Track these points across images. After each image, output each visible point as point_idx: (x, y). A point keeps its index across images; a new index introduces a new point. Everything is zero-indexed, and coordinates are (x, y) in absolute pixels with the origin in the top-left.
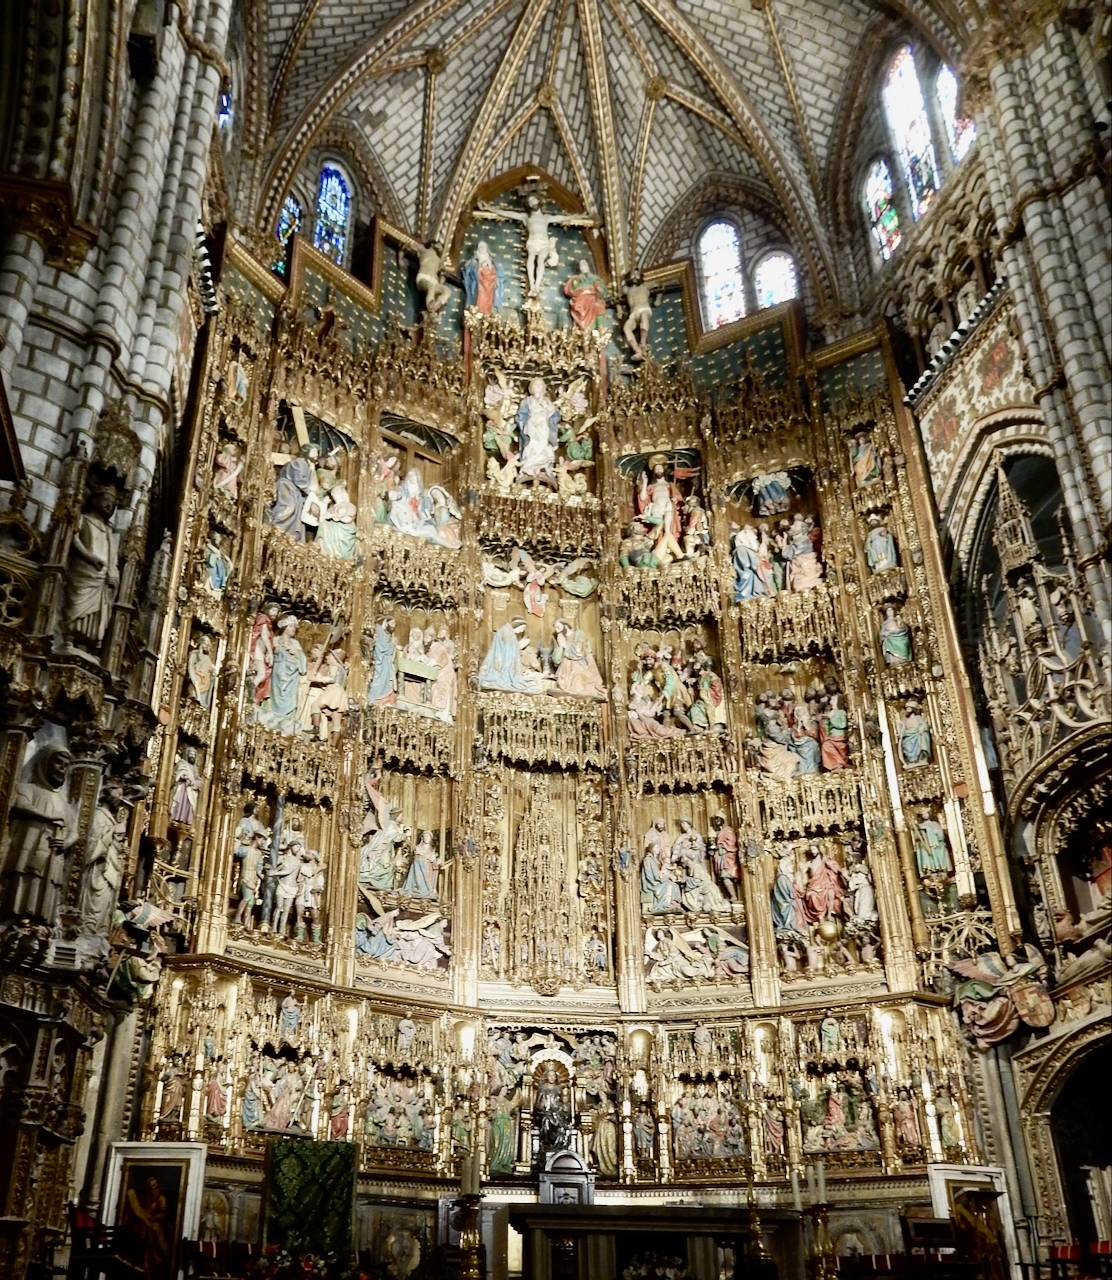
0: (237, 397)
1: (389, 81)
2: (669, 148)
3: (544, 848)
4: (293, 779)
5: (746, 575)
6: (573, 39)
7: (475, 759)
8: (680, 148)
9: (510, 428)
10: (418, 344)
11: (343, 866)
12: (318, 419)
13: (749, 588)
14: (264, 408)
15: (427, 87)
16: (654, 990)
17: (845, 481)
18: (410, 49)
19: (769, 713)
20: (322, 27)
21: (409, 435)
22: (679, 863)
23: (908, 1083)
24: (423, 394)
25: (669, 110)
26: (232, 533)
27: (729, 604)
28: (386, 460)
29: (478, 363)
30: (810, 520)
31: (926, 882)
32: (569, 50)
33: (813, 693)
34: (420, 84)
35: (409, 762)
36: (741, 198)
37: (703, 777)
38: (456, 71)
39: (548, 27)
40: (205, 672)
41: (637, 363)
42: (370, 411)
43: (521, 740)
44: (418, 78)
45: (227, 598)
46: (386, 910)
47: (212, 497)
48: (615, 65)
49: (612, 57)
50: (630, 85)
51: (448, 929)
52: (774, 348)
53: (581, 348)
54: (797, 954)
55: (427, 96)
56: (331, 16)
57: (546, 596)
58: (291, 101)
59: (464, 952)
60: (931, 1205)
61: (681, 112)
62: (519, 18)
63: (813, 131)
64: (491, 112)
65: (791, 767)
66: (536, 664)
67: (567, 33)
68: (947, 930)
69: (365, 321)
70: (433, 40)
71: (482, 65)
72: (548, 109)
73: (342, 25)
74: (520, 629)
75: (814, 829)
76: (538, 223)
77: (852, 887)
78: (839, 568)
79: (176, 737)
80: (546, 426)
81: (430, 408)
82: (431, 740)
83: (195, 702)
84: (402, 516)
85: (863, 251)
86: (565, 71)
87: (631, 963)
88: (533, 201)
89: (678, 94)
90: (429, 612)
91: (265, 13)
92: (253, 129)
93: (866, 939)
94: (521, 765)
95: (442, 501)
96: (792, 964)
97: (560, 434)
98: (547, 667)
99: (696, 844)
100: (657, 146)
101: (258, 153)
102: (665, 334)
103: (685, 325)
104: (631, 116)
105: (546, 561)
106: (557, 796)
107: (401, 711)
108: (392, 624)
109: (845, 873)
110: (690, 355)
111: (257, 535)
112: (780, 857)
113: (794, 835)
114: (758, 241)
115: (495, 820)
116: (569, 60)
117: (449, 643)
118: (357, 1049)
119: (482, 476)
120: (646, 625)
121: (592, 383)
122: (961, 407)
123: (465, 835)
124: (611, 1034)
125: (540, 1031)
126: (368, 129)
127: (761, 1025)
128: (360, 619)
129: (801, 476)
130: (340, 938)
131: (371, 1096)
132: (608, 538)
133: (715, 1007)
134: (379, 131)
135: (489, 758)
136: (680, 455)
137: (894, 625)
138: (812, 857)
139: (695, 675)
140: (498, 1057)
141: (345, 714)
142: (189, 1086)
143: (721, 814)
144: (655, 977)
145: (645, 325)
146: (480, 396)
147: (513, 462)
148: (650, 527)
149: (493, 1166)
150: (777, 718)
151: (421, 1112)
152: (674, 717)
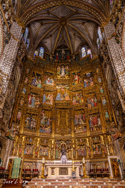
0: (28, 72)
1: (47, 38)
3: (63, 118)
4: (33, 113)
8: (78, 40)
9: (60, 72)
10: (50, 64)
11: (38, 122)
12: (38, 74)
13: (86, 86)
14: (31, 73)
16: (76, 134)
18: (48, 35)
19: (88, 100)
20: (39, 34)
21: (49, 74)
22: (78, 119)
24: (50, 69)
25: (76, 36)
27: (83, 88)
28: (46, 77)
29: (56, 65)
30: (93, 78)
35: (47, 109)
36: (85, 44)
37: (81, 108)
38: (53, 36)
39: (62, 31)
42: (44, 72)
43: (60, 106)
48: (70, 33)
50: (72, 35)
51: (51, 128)
52: (88, 59)
53: (67, 62)
54: (92, 129)
57: (64, 89)
58: (36, 42)
59: (53, 131)
61: (78, 36)
62: (59, 30)
63: (91, 36)
64: (57, 40)
65: (91, 106)
66: (62, 97)
67: (64, 31)
68: (109, 125)
69: (44, 63)
70: (51, 34)
71: (56, 35)
72: (63, 38)
73: (41, 34)
74: (60, 93)
76: (63, 50)
77: (98, 120)
78: (95, 83)
80: (64, 71)
81: (51, 71)
82: (50, 107)
83: (21, 105)
84: (47, 82)
85: (97, 47)
86: (65, 34)
87: (73, 131)
90: (51, 92)
91: (32, 34)
92: (31, 45)
93: (100, 127)
94: (60, 108)
95: (52, 80)
99: (81, 116)
100: (76, 40)
101: (32, 48)
103: (79, 58)
104: (72, 38)
106: (65, 112)
110: (80, 61)
111: (30, 86)
112: (90, 117)
114: (87, 48)
115: (58, 115)
117: (53, 96)
118: (39, 144)
119: (57, 77)
120: (75, 91)
121: (69, 66)
122: (106, 63)
123: (53, 117)
124: (70, 140)
125: (62, 140)
126: (45, 43)
127: (88, 138)
128: (42, 94)
129: (91, 73)
130: (37, 131)
131: (40, 149)
132: (70, 82)
133: (82, 136)
134: (46, 43)
135: (56, 108)
136: (78, 72)
137: (101, 89)
138: (94, 117)
139: (80, 97)
140: (57, 144)
141: (39, 105)
142: (17, 149)
143: (83, 113)
144: (76, 133)
145: (74, 59)
146: (57, 69)
147: (60, 75)
148: (75, 80)
149: (56, 158)
150: (89, 101)
151: (47, 151)
152: (78, 102)
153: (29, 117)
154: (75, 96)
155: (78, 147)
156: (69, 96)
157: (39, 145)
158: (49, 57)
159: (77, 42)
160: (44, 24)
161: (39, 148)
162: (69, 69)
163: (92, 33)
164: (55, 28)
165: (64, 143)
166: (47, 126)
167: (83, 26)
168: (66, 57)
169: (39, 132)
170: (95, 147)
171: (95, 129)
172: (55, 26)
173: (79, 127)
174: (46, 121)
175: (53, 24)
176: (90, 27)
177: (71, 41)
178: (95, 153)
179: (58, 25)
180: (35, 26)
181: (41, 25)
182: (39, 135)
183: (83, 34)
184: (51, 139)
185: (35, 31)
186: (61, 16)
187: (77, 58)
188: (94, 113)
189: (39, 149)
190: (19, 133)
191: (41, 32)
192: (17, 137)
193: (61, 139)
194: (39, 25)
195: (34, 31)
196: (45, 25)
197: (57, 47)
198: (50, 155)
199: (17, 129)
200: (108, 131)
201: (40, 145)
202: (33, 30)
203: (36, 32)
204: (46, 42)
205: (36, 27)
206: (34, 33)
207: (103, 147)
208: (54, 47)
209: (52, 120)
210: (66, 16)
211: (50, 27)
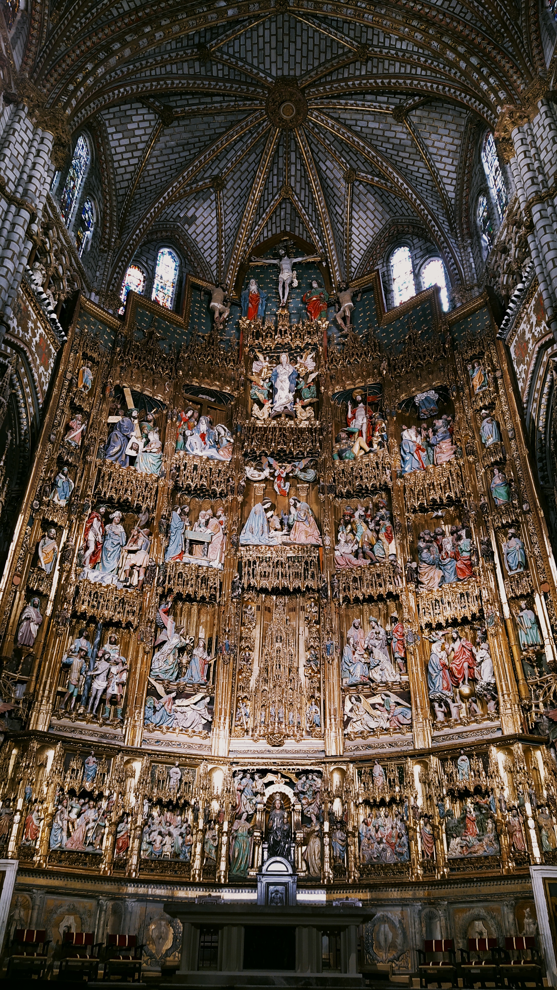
0: (84, 387)
1: (194, 198)
2: (365, 209)
3: (278, 645)
4: (106, 612)
5: (407, 458)
6: (296, 158)
7: (233, 590)
8: (372, 207)
9: (266, 386)
10: (209, 343)
11: (139, 665)
12: (141, 394)
13: (409, 466)
14: (103, 392)
15: (216, 197)
16: (349, 739)
17: (467, 391)
18: (203, 179)
19: (422, 544)
20: (149, 175)
21: (204, 397)
22: (366, 649)
23: (516, 803)
24: (211, 371)
25: (361, 188)
26: (75, 466)
27: (397, 477)
28: (186, 413)
29: (247, 349)
30: (450, 418)
31: (524, 653)
32: (295, 164)
33: (455, 529)
34: (213, 197)
35: (188, 595)
36: (411, 230)
37: (381, 590)
38: (232, 187)
39: (280, 155)
40: (49, 549)
41: (345, 336)
42: (176, 386)
43: (265, 575)
44: (212, 194)
45: (70, 504)
46: (168, 693)
47: (63, 446)
48: (324, 168)
49: (321, 164)
50: (335, 177)
51: (211, 702)
52: (425, 316)
53: (309, 333)
54: (444, 708)
55: (217, 203)
56: (153, 169)
57: (288, 484)
58: (132, 218)
59: (220, 718)
60: (533, 898)
61: (368, 187)
62: (262, 152)
63: (444, 184)
64: (251, 206)
65: (437, 580)
66: (279, 527)
67: (293, 155)
68: (541, 687)
69: (178, 334)
70: (215, 173)
71: (246, 181)
72: (289, 199)
73: (160, 173)
74: (267, 506)
75: (450, 621)
76: (286, 264)
77: (478, 660)
78: (464, 446)
79: (23, 593)
80: (287, 381)
81: (215, 379)
82: (205, 580)
83: (41, 569)
84: (193, 444)
85: (478, 249)
86: (295, 176)
87: (333, 720)
88: (282, 252)
89: (363, 177)
90: (213, 501)
91: (113, 173)
92: (107, 237)
93: (489, 697)
94: (264, 590)
95: (223, 432)
96: (441, 717)
97: (297, 384)
98: (286, 528)
99: (380, 636)
100: (357, 209)
101: (109, 249)
102: (365, 316)
103: (376, 309)
104: (339, 194)
105: (289, 463)
106: (293, 610)
107: (185, 564)
108: (187, 510)
109: (474, 650)
110: (379, 326)
111: (93, 465)
112: (434, 642)
113: (439, 627)
114: (421, 253)
115: (249, 629)
116: (296, 170)
117: (223, 518)
118: (137, 790)
119: (249, 415)
120: (349, 495)
121: (318, 352)
122: (528, 336)
123: (224, 640)
124: (319, 772)
125: (271, 771)
126: (186, 226)
127: (419, 762)
128: (161, 509)
129: (442, 391)
130: (132, 714)
131: (145, 823)
132: (325, 444)
133: (388, 750)
134: (193, 227)
135: (243, 589)
136: (370, 387)
137: (497, 480)
138: (454, 640)
139: (377, 524)
140: (242, 791)
141: (147, 568)
142: (12, 820)
143: (395, 614)
144: (349, 729)
145: (348, 314)
146: (249, 368)
147: (268, 405)
148: (350, 434)
149: (234, 872)
150: (428, 548)
151: (181, 834)
152: (364, 553)
153: (87, 638)
154: (346, 524)
155: (362, 813)
156: (316, 520)
157: (137, 797)
158: (210, 301)
159: (364, 217)
160: (178, 119)
161: (140, 816)
162: (317, 368)
163: (449, 168)
164: (241, 138)
165: (280, 787)
166: (188, 690)
167: (399, 129)
168: (303, 302)
169: (140, 723)
170: (457, 814)
171: (459, 714)
172: (242, 128)
173: (367, 697)
174: (184, 661)
175: (230, 118)
176: (441, 131)
177: (330, 212)
178: (459, 849)
179: (260, 124)
180: (130, 126)
181: (163, 122)
182: (138, 740)
183: (399, 170)
184: (210, 767)
185: (129, 155)
186: (274, 74)
187: (364, 311)
188: (455, 620)
189: (139, 823)
190: (23, 728)
191: (163, 162)
192: (15, 752)
193: (265, 764)
194: (153, 123)
195: (126, 156)
196: (187, 122)
197: (252, 245)
198: (202, 857)
199: (18, 703)
200: (536, 724)
201: (144, 796)
202: (119, 150)
203: (133, 161)
204: (192, 220)
205: (135, 136)
206: (122, 171)
207: (504, 817)
208: (233, 248)
209: (216, 653)
210: (305, 75)
211: (215, 136)
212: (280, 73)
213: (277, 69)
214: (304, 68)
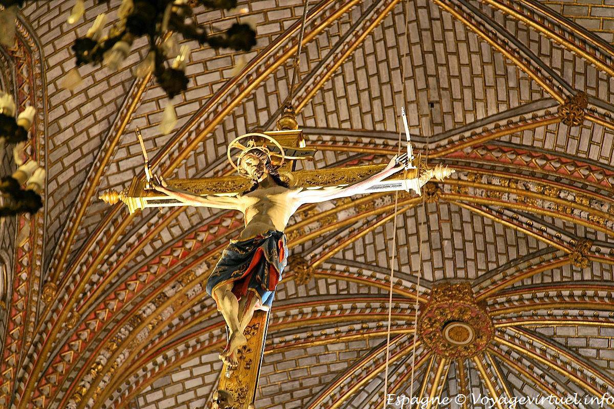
210: (484, 278)
211: (329, 378)
212: (439, 275)
213: (434, 270)
214: (482, 266)
